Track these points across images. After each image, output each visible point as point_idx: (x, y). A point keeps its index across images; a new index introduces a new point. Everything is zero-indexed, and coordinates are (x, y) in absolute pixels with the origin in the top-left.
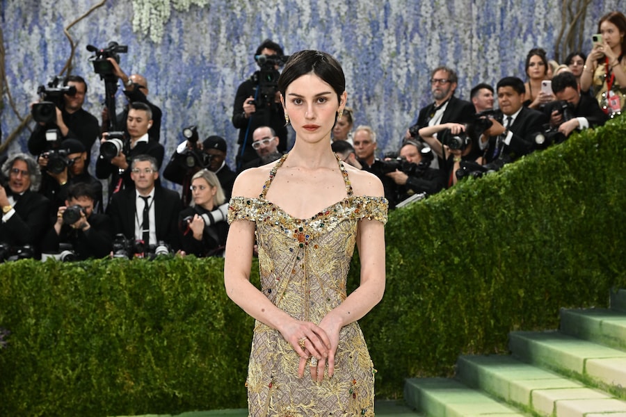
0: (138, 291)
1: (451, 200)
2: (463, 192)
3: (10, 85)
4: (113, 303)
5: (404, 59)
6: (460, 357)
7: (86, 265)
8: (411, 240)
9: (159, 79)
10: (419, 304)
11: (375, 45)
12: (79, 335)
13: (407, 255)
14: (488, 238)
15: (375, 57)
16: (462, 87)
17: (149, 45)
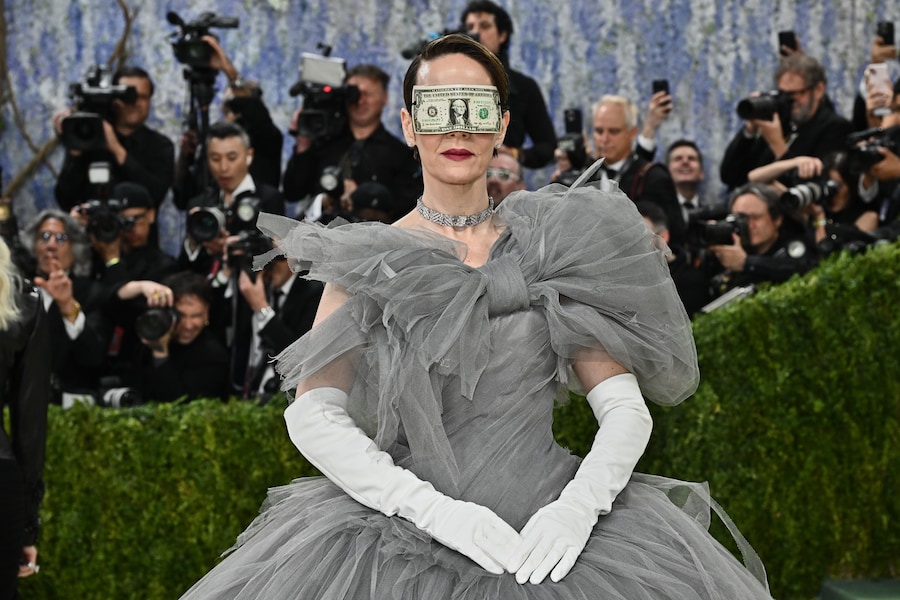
0: (236, 460)
1: (808, 296)
2: (830, 281)
3: (15, 88)
4: (192, 483)
5: (730, 36)
6: (827, 584)
7: (144, 414)
8: (735, 369)
9: (283, 75)
10: (750, 485)
11: (677, 11)
12: (130, 541)
13: (727, 397)
14: (877, 364)
15: (677, 34)
16: (835, 88)
17: (265, 13)
